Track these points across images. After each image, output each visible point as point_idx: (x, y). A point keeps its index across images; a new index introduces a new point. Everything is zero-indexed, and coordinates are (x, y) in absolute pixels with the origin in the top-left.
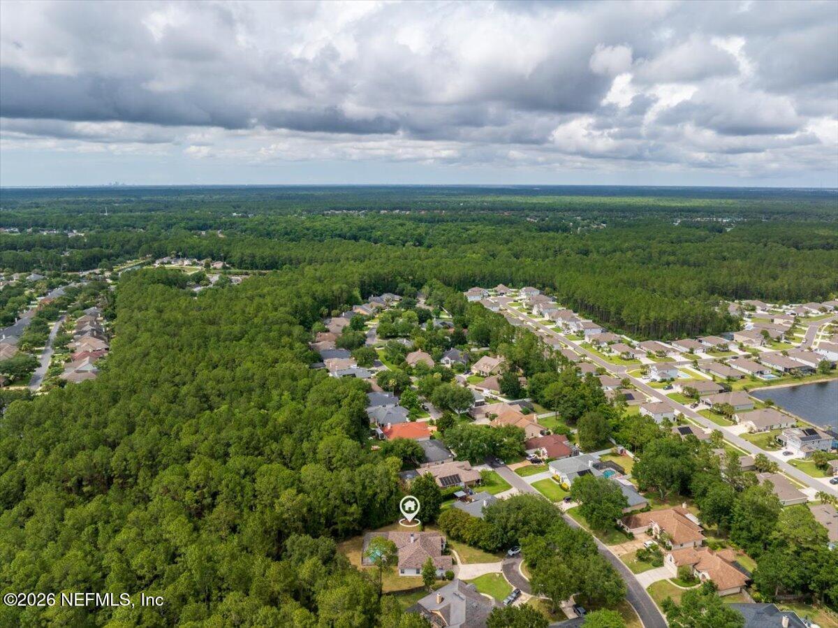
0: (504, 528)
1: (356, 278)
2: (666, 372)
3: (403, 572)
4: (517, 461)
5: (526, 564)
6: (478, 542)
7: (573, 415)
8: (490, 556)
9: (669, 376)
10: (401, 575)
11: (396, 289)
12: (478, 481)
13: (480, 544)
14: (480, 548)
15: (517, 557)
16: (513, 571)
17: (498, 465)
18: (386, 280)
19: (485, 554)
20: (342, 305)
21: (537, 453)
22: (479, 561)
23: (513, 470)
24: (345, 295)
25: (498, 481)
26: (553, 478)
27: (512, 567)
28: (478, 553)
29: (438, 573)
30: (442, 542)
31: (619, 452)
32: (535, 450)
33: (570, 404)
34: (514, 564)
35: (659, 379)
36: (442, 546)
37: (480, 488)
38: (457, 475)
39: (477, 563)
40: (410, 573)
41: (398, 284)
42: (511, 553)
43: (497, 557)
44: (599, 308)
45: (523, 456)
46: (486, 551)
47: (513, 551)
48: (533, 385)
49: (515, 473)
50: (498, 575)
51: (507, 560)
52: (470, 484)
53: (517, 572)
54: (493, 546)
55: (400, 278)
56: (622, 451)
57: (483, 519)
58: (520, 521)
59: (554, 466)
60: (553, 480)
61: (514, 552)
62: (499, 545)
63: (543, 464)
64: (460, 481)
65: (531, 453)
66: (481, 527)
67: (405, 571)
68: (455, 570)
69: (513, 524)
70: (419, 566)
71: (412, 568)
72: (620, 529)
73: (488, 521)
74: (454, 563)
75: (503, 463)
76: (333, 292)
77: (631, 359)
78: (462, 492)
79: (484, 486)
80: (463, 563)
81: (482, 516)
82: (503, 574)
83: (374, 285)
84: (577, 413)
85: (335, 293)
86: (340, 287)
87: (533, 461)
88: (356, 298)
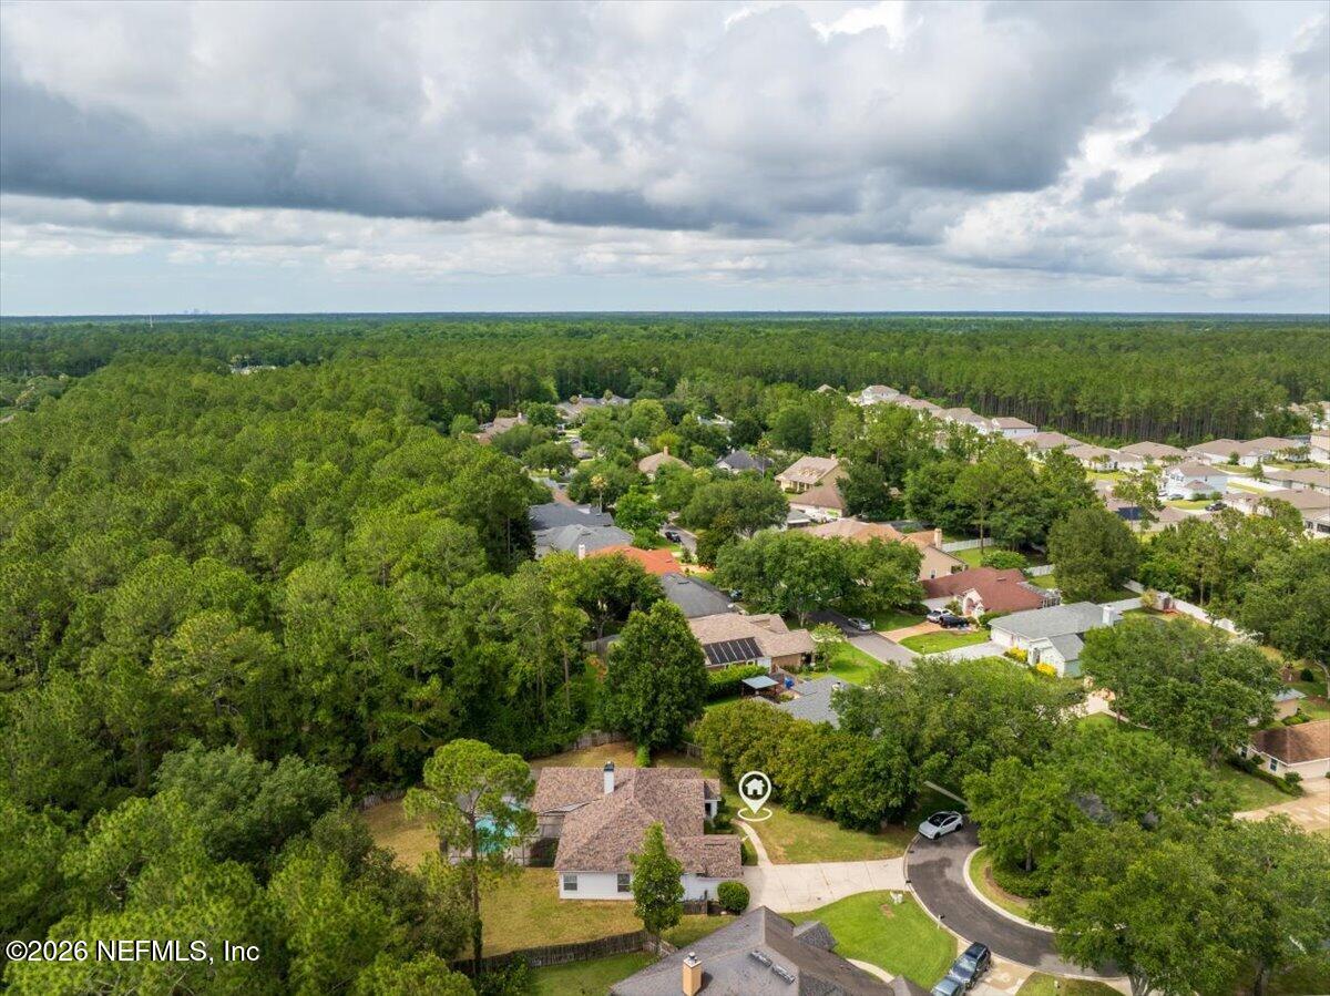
0: (912, 746)
1: (550, 363)
2: (1202, 480)
3: (571, 886)
4: (902, 624)
5: (988, 863)
6: (823, 797)
7: (1028, 533)
8: (860, 839)
9: (1212, 488)
10: (565, 895)
11: (626, 388)
12: (808, 658)
13: (832, 800)
14: (830, 815)
15: (951, 845)
16: (947, 883)
17: (856, 631)
18: (608, 373)
19: (844, 834)
20: (518, 401)
21: (954, 607)
22: (828, 854)
23: (897, 640)
24: (524, 383)
25: (859, 662)
26: (1007, 654)
27: (942, 873)
28: (827, 831)
29: (693, 889)
30: (708, 794)
31: (1160, 605)
32: (947, 601)
33: (1019, 507)
34: (945, 863)
35: (1188, 494)
36: (708, 807)
37: (814, 675)
38: (751, 640)
39: (823, 861)
40: (598, 888)
41: (629, 378)
42: (928, 829)
43: (885, 844)
44: (1026, 399)
45: (917, 612)
46: (850, 822)
47: (937, 824)
48: (922, 486)
49: (902, 646)
50: (898, 899)
51: (919, 852)
52: (785, 663)
53: (963, 890)
54: (876, 804)
55: (634, 369)
56: (1167, 602)
57: (837, 726)
58: (959, 726)
59: (1005, 629)
60: (1006, 658)
61: (942, 829)
62: (895, 802)
63: (972, 628)
64: (759, 654)
65: (937, 605)
66: (833, 746)
67: (582, 881)
68: (750, 878)
69: (942, 731)
70: (627, 865)
71: (602, 870)
72: (1246, 768)
73: (854, 730)
74: (748, 859)
75: (866, 626)
76: (501, 378)
77: (1112, 471)
78: (764, 677)
79: (823, 670)
80: (774, 859)
81: (834, 719)
82: (915, 895)
83: (586, 380)
84: (1037, 530)
85: (504, 379)
86: (516, 369)
87: (944, 623)
88: (548, 391)
